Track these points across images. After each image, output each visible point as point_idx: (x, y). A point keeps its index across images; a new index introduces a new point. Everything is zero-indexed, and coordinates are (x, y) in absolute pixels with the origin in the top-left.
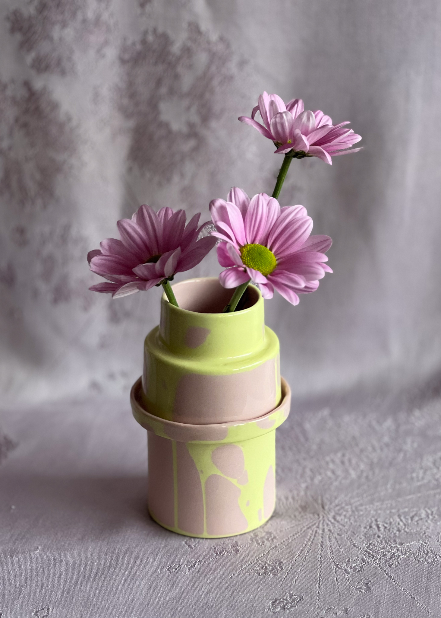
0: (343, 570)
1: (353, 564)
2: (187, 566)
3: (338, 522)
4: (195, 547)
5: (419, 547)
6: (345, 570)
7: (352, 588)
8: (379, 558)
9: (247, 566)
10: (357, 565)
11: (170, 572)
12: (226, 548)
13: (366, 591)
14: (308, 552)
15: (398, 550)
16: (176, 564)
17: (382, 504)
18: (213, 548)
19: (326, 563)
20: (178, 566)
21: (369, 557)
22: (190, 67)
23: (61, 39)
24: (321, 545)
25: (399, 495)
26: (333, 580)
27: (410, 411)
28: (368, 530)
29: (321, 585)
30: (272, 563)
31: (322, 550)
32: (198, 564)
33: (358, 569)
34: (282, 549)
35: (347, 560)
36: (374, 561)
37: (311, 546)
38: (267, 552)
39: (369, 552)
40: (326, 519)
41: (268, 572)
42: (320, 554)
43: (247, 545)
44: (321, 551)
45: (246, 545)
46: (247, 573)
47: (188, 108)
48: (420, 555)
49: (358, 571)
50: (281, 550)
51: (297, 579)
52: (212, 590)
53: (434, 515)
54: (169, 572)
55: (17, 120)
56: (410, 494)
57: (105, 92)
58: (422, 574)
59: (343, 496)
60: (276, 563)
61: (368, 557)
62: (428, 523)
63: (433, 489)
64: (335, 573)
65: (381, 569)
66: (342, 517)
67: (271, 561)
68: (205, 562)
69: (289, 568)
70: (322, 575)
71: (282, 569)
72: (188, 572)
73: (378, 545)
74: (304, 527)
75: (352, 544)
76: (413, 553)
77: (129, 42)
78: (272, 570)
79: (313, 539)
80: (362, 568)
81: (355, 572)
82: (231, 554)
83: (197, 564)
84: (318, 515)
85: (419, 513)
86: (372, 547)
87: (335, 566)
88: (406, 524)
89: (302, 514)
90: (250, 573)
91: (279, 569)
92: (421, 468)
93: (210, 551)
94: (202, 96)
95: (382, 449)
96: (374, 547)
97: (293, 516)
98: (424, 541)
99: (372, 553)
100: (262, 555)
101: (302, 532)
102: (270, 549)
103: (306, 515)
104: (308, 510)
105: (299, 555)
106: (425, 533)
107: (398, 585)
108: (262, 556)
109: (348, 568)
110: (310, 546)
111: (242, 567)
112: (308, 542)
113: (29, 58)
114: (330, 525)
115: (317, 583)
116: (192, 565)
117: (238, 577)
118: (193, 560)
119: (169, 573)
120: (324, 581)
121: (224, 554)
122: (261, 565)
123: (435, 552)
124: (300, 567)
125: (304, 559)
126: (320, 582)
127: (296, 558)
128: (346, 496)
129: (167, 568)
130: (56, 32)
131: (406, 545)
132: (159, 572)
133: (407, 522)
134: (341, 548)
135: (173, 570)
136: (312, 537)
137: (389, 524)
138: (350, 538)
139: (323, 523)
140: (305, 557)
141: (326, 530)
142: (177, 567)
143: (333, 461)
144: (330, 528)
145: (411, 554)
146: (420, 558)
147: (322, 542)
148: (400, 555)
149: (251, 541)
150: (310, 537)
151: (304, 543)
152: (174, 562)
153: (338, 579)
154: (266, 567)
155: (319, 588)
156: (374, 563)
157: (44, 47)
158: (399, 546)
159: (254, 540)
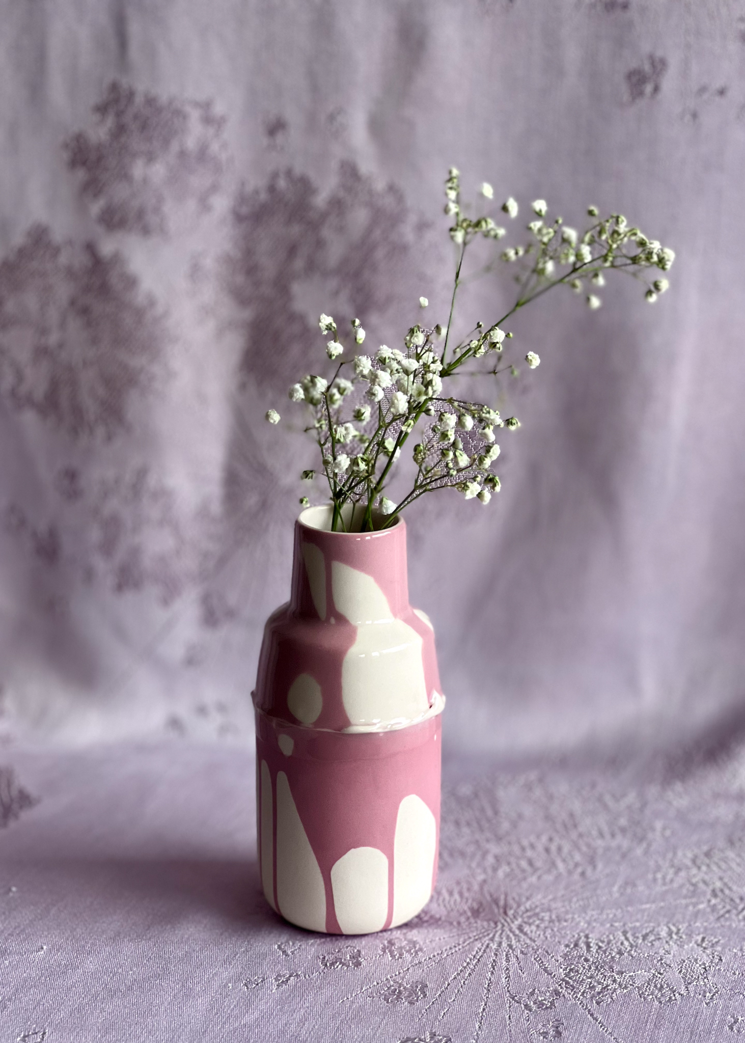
0: (522, 1005)
1: (539, 997)
2: (276, 981)
3: (525, 934)
4: (293, 954)
5: (649, 979)
6: (525, 1005)
7: (532, 1033)
8: (582, 991)
9: (370, 988)
10: (545, 1000)
11: (248, 988)
12: (341, 959)
13: (554, 1037)
14: (470, 974)
15: (615, 981)
16: (258, 977)
17: (601, 913)
18: (321, 957)
19: (496, 993)
20: (262, 981)
21: (567, 988)
22: (341, 230)
23: (145, 181)
24: (492, 965)
25: (630, 902)
26: (504, 1018)
27: (666, 782)
28: (572, 949)
29: (482, 1024)
30: (412, 986)
31: (492, 973)
32: (294, 979)
33: (546, 1005)
34: (429, 967)
35: (531, 990)
36: (574, 994)
37: (476, 967)
38: (405, 969)
39: (568, 981)
40: (506, 929)
41: (402, 999)
42: (489, 979)
43: (376, 957)
44: (491, 975)
45: (374, 957)
46: (368, 998)
47: (336, 293)
48: (648, 990)
49: (547, 1008)
50: (428, 969)
51: (447, 1012)
52: (310, 1017)
53: (680, 935)
54: (246, 987)
55: (73, 303)
56: (647, 903)
57: (209, 263)
58: (647, 1018)
59: (539, 896)
60: (417, 987)
61: (565, 989)
62: (669, 945)
63: (685, 897)
64: (508, 1008)
65: (583, 1006)
66: (534, 928)
67: (409, 984)
68: (305, 977)
69: (437, 995)
70: (486, 1010)
71: (425, 996)
72: (276, 989)
73: (583, 971)
74: (470, 938)
75: (542, 969)
76: (638, 988)
77: (249, 188)
78: (409, 997)
79: (481, 956)
80: (552, 1003)
81: (540, 1009)
82: (347, 968)
83: (291, 979)
84: (496, 923)
85: (656, 930)
86: (573, 974)
87: (511, 998)
88: (634, 944)
89: (472, 920)
90: (374, 998)
91: (420, 996)
92: (672, 866)
93: (316, 962)
94: (357, 274)
95: (613, 835)
96: (577, 975)
97: (455, 923)
98: (658, 971)
99: (572, 983)
100: (397, 973)
101: (465, 944)
102: (410, 966)
103: (476, 922)
104: (482, 915)
105: (455, 978)
106: (661, 959)
107: (606, 1031)
108: (396, 975)
109: (530, 1002)
110: (474, 966)
111: (362, 989)
112: (472, 961)
113: (96, 208)
114: (511, 939)
115: (476, 1021)
116: (285, 980)
117: (353, 1002)
118: (287, 973)
119: (246, 990)
120: (488, 1019)
121: (337, 967)
122: (393, 988)
123: (673, 988)
124: (454, 995)
125: (462, 983)
126: (482, 1019)
127: (449, 981)
128: (544, 897)
129: (244, 982)
130: (138, 169)
131: (628, 975)
132: (231, 988)
133: (635, 942)
134: (523, 973)
135: (252, 986)
136: (480, 954)
137: (605, 943)
138: (541, 959)
139: (501, 934)
140: (464, 982)
141: (504, 945)
142: (260, 981)
143: (532, 846)
144: (511, 942)
145: (635, 988)
146: (648, 995)
147: (494, 961)
148: (617, 989)
149: (382, 951)
150: (477, 952)
151: (466, 961)
152: (255, 974)
153: (511, 1017)
154: (399, 991)
155: (480, 1027)
156: (573, 997)
157: (119, 192)
158: (617, 975)
159: (387, 951)
